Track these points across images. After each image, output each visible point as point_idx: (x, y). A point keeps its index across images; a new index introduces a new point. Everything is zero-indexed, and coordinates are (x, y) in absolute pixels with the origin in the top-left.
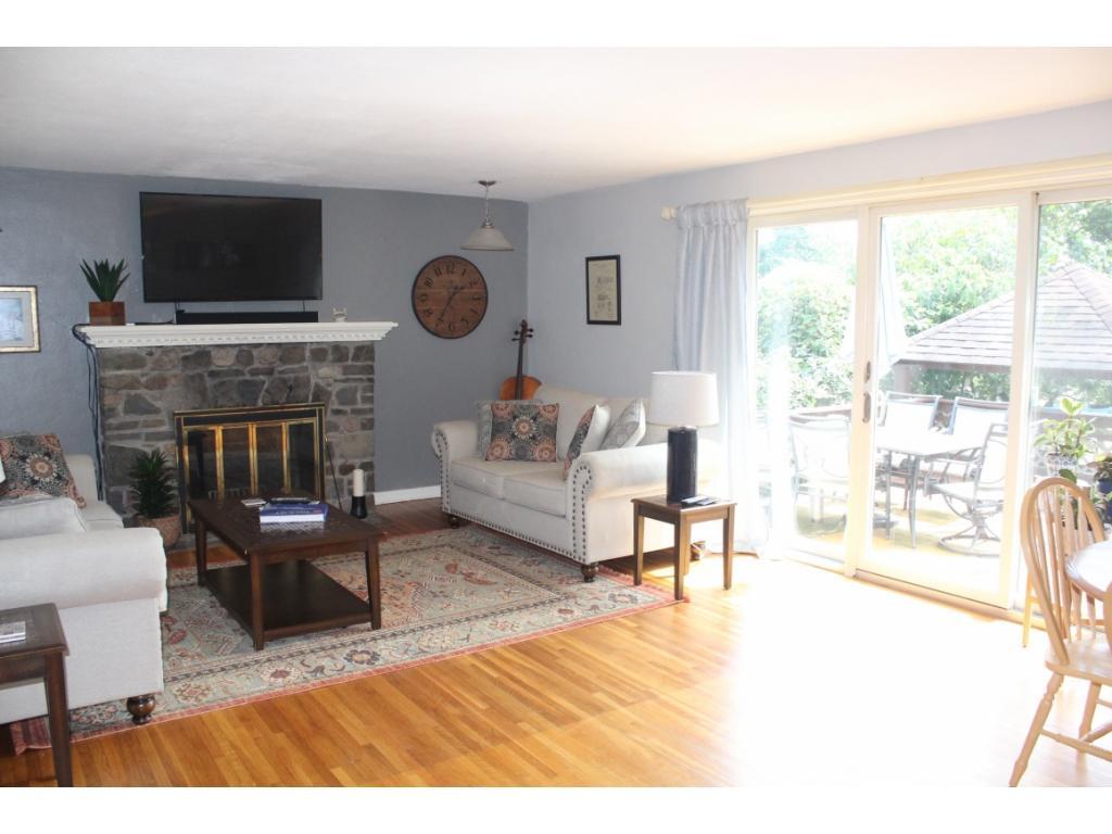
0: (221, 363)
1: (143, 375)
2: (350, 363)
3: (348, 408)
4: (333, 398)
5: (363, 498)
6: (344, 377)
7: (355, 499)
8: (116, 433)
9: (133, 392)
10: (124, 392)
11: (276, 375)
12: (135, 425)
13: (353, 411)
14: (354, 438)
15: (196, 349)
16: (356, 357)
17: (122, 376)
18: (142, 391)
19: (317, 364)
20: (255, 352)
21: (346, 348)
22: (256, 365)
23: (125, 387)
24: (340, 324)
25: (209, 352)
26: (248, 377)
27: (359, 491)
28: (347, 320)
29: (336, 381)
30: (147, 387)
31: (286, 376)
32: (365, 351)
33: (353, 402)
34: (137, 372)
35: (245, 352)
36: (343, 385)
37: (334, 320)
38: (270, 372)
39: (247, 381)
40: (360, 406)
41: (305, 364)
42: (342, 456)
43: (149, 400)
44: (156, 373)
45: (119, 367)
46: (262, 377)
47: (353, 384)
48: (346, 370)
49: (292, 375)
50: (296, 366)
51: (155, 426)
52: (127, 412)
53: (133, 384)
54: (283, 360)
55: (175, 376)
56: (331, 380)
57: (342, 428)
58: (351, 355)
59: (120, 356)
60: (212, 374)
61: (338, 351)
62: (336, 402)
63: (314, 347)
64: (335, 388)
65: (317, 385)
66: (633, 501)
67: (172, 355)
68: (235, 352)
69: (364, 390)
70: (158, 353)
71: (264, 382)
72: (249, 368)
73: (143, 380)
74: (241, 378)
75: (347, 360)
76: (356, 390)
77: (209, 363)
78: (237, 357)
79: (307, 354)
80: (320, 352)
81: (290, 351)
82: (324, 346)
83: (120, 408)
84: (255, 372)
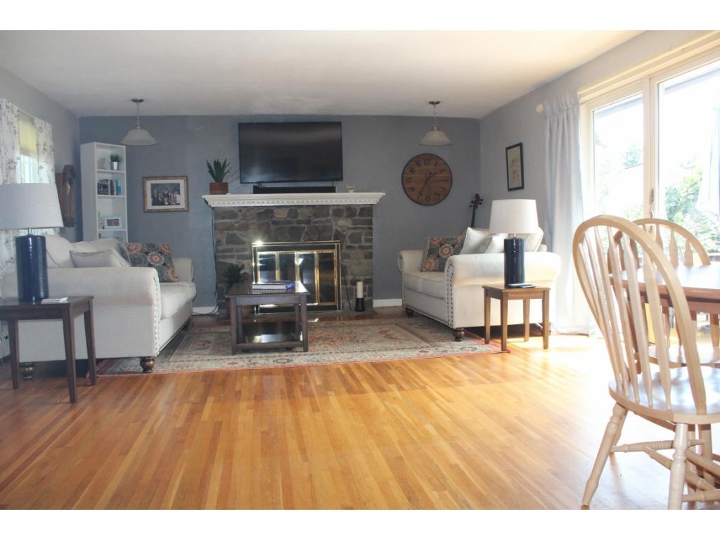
0: (278, 216)
1: (236, 223)
2: (357, 218)
3: (356, 245)
4: (347, 239)
5: (362, 299)
6: (353, 226)
7: (358, 300)
8: (221, 254)
9: (231, 232)
10: (226, 232)
11: (312, 224)
12: (231, 250)
13: (361, 247)
14: (360, 263)
15: (265, 208)
16: (361, 214)
17: (226, 223)
18: (236, 232)
19: (337, 218)
20: (299, 211)
21: (355, 209)
22: (300, 218)
23: (226, 229)
24: (351, 194)
25: (272, 211)
26: (295, 225)
27: (360, 295)
28: (355, 192)
29: (348, 228)
30: (238, 229)
31: (317, 225)
32: (367, 210)
33: (360, 241)
34: (233, 221)
35: (293, 210)
36: (353, 231)
37: (347, 192)
38: (308, 222)
39: (294, 227)
40: (364, 244)
41: (329, 218)
42: (352, 274)
43: (240, 237)
44: (243, 222)
45: (223, 218)
46: (303, 225)
47: (360, 231)
48: (355, 222)
49: (322, 225)
50: (324, 219)
51: (242, 251)
52: (228, 243)
53: (230, 227)
54: (316, 215)
55: (254, 223)
56: (345, 228)
57: (352, 257)
58: (357, 213)
59: (224, 212)
60: (274, 223)
61: (350, 211)
62: (349, 241)
63: (335, 208)
64: (349, 233)
65: (337, 231)
66: (483, 287)
67: (252, 212)
68: (287, 211)
69: (366, 235)
70: (244, 210)
71: (304, 228)
72: (295, 220)
73: (237, 225)
74: (291, 225)
75: (355, 216)
76: (360, 235)
77: (273, 216)
78: (289, 213)
79: (331, 212)
80: (339, 211)
81: (320, 210)
82: (342, 208)
83: (224, 240)
84: (299, 222)
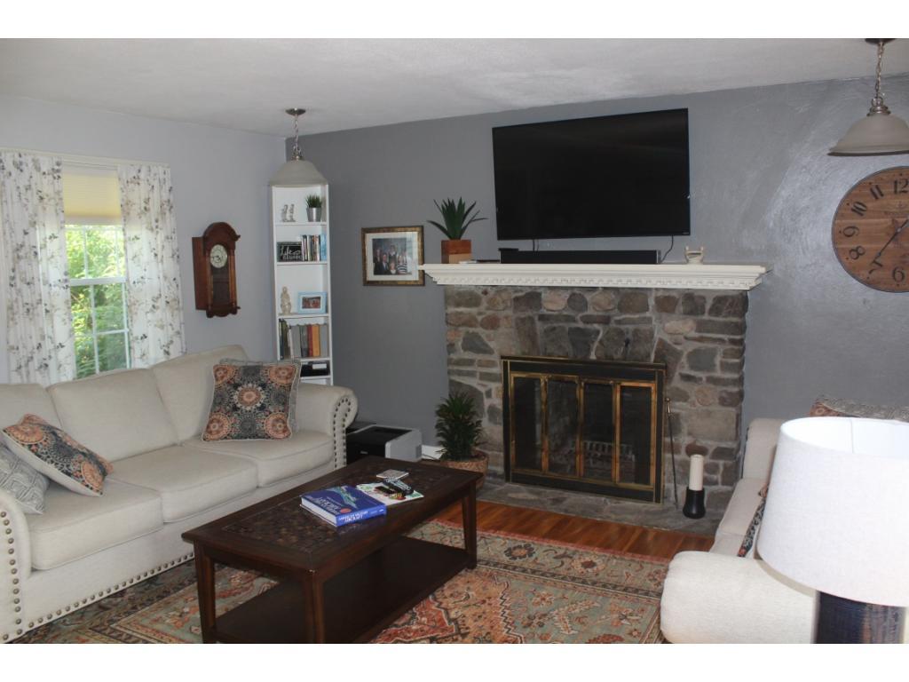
0: (550, 306)
1: (480, 314)
2: (706, 317)
3: (702, 375)
4: (684, 360)
5: (701, 494)
6: (697, 335)
7: (690, 493)
8: (456, 368)
9: (471, 330)
10: (463, 329)
11: (613, 325)
12: (470, 363)
13: (710, 380)
14: (709, 414)
15: (529, 290)
16: (715, 310)
17: (461, 313)
18: (479, 330)
19: (664, 315)
20: (588, 297)
21: (703, 298)
22: (590, 312)
23: (464, 324)
24: (695, 267)
25: (540, 294)
26: (581, 325)
27: (696, 484)
28: (703, 262)
29: (686, 338)
30: (482, 326)
31: (623, 327)
32: (736, 303)
33: (711, 367)
34: (474, 310)
35: (577, 296)
36: (697, 345)
37: (687, 262)
38: (605, 321)
39: (578, 329)
40: (718, 374)
41: (648, 314)
42: (690, 434)
43: (486, 340)
44: (489, 313)
45: (458, 305)
46: (596, 326)
47: (710, 345)
48: (701, 326)
49: (631, 327)
50: (637, 316)
51: (487, 367)
52: (465, 349)
53: (470, 322)
54: (622, 308)
55: (506, 317)
56: (681, 337)
57: (693, 398)
58: (708, 307)
59: (459, 294)
60: (542, 318)
61: (691, 302)
62: (687, 366)
63: (660, 294)
64: (688, 347)
65: (661, 342)
67: (504, 295)
68: (567, 295)
69: (725, 354)
70: (492, 292)
71: (598, 332)
72: (580, 315)
73: (480, 318)
74: (574, 325)
75: (703, 313)
76: (713, 353)
77: (540, 306)
78: (569, 300)
79: (651, 302)
80: (668, 302)
81: (631, 298)
82: (674, 294)
83: (459, 344)
84: (588, 320)
